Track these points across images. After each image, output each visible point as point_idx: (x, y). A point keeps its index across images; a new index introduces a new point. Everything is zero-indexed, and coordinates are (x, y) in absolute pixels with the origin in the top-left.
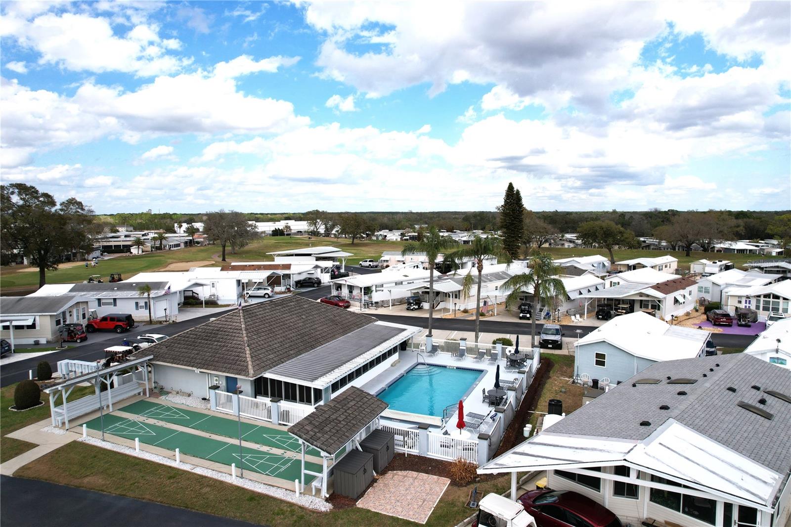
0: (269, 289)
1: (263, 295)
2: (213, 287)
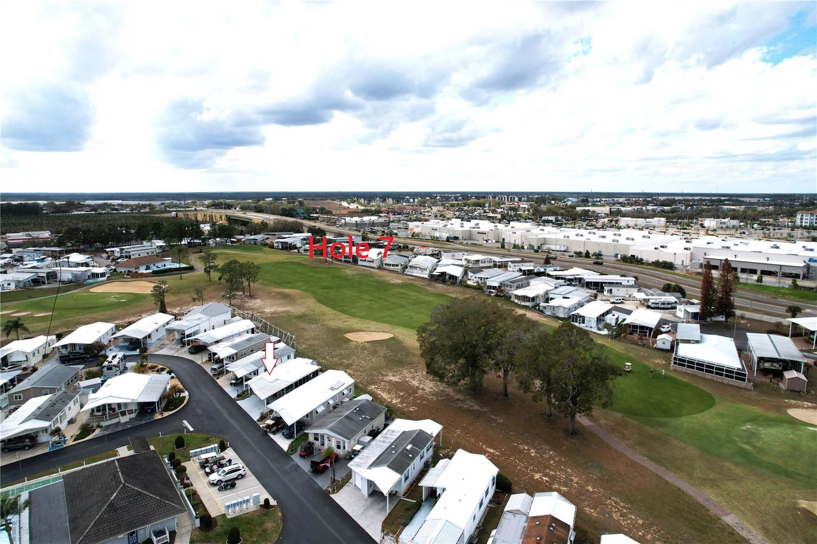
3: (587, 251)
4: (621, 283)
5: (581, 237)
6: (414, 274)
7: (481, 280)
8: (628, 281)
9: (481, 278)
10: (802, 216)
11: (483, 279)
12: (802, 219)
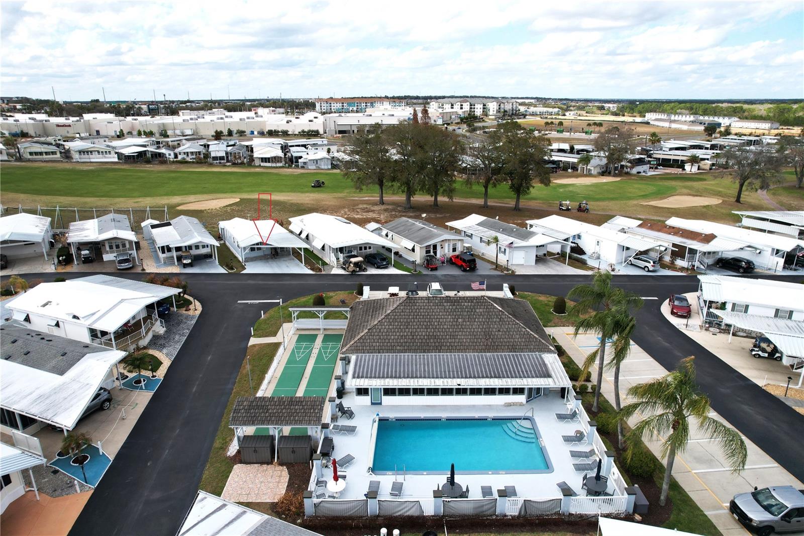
0: (650, 263)
1: (643, 267)
2: (598, 245)
3: (229, 129)
4: (317, 144)
5: (202, 119)
6: (92, 160)
7: (188, 156)
8: (323, 142)
9: (187, 153)
10: (321, 104)
11: (189, 154)
12: (321, 106)
